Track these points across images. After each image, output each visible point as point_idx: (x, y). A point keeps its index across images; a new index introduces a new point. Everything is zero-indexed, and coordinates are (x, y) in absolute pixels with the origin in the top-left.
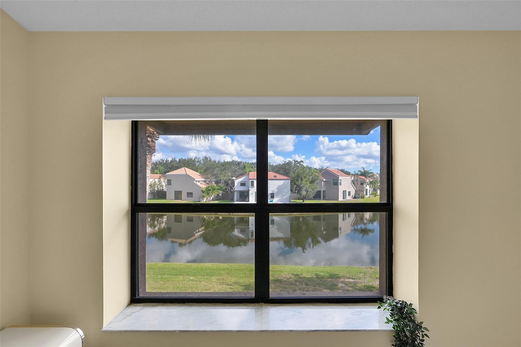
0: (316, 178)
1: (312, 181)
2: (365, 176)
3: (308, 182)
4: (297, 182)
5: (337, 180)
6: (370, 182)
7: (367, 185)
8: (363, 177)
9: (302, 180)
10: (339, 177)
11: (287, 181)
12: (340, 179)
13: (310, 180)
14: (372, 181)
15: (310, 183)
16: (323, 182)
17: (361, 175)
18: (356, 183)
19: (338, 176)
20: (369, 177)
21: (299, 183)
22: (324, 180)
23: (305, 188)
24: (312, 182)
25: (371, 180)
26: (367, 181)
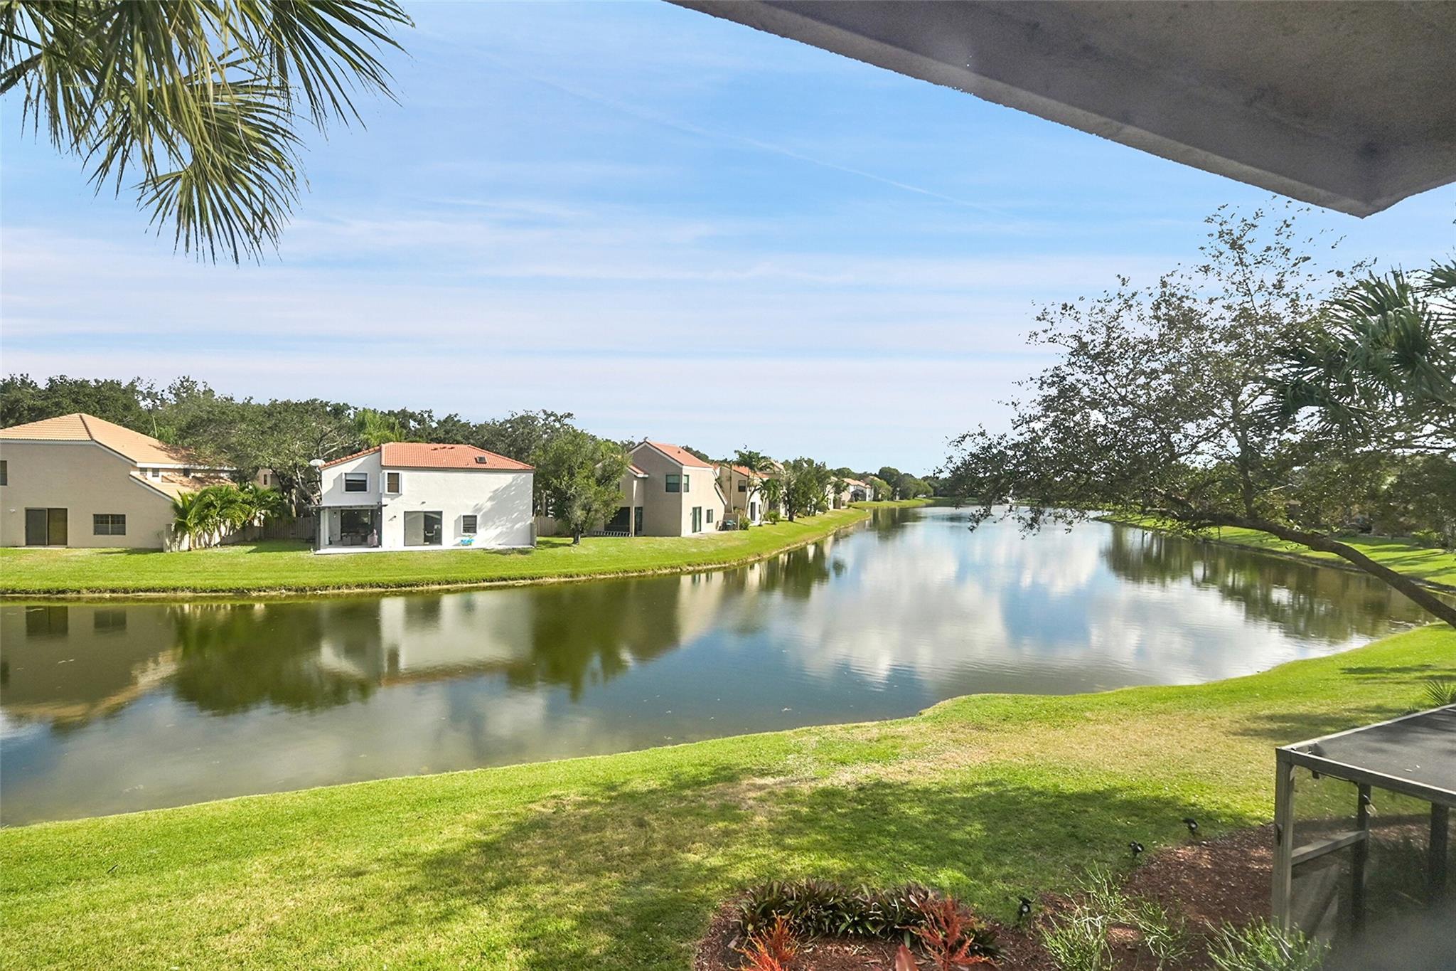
0: (615, 467)
1: (603, 476)
2: (752, 468)
3: (592, 481)
4: (555, 481)
5: (676, 477)
6: (763, 482)
7: (756, 493)
8: (745, 470)
9: (572, 475)
10: (684, 467)
11: (524, 476)
12: (684, 472)
13: (598, 473)
14: (768, 481)
15: (599, 482)
16: (635, 482)
17: (739, 464)
18: (726, 485)
19: (680, 465)
20: (761, 469)
21: (563, 483)
22: (641, 475)
23: (583, 497)
24: (604, 480)
25: (765, 479)
26: (757, 481)
